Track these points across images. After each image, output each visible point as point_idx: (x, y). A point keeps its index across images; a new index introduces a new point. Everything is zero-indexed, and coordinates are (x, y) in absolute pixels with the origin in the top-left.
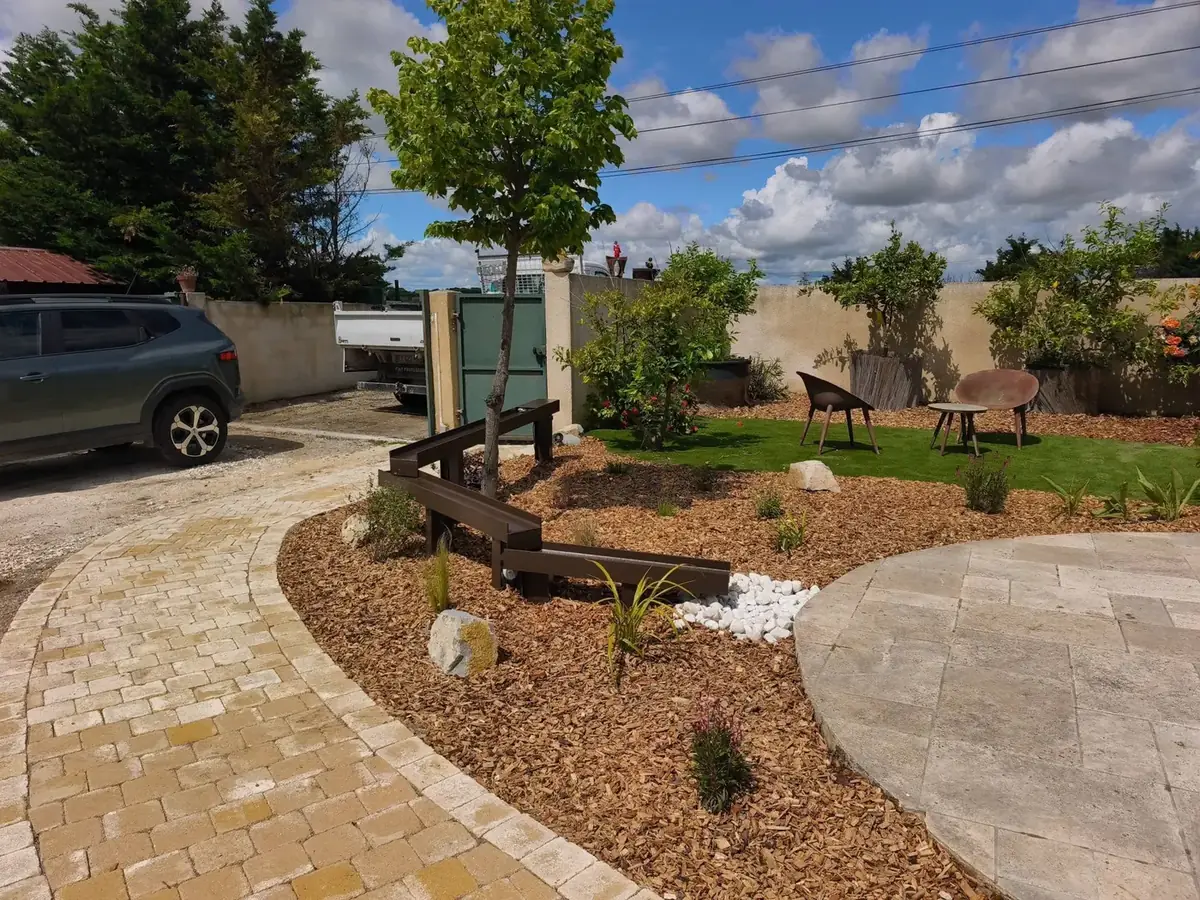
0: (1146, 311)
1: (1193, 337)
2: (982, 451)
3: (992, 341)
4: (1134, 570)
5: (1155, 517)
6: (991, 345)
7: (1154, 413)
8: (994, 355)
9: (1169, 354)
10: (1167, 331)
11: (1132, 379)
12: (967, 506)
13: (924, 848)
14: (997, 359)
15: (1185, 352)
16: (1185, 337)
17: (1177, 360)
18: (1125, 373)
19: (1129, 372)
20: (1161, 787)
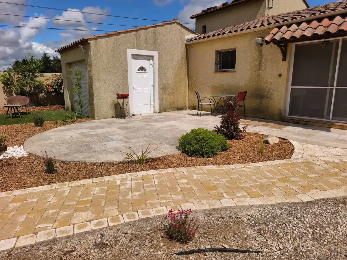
0: (43, 81)
1: (54, 87)
2: (21, 116)
3: (3, 89)
4: (76, 129)
5: (71, 122)
6: (3, 90)
7: (48, 105)
8: (4, 93)
9: (50, 91)
10: (48, 85)
11: (42, 97)
12: (35, 126)
13: (88, 164)
14: (6, 94)
15: (53, 90)
16: (53, 87)
17: (52, 92)
18: (40, 96)
19: (41, 96)
20: (107, 149)
